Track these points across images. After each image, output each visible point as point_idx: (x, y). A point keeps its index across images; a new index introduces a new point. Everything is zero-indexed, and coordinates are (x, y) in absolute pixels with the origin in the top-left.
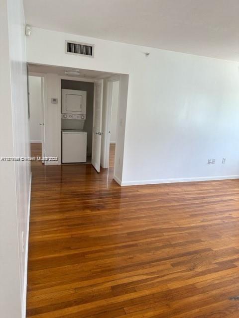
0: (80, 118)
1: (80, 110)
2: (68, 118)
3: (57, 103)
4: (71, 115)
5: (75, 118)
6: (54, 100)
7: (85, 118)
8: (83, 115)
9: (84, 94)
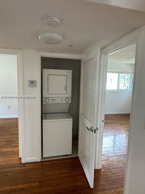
0: (64, 102)
1: (65, 92)
2: (50, 102)
3: (36, 86)
4: (54, 99)
5: (58, 101)
6: (32, 83)
7: (70, 102)
8: (67, 98)
9: (68, 73)
